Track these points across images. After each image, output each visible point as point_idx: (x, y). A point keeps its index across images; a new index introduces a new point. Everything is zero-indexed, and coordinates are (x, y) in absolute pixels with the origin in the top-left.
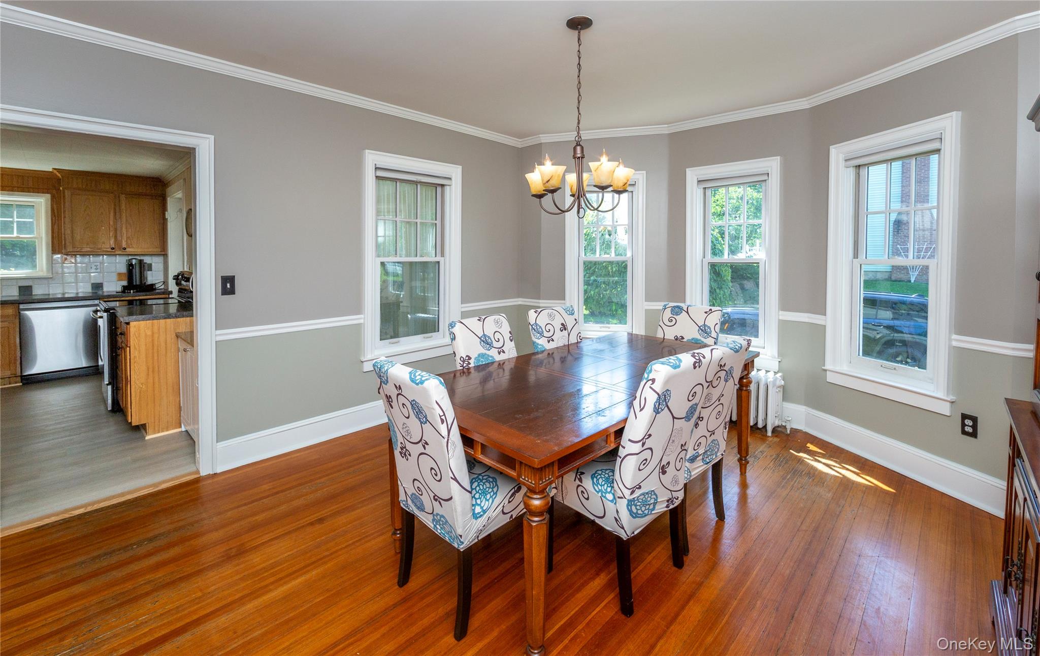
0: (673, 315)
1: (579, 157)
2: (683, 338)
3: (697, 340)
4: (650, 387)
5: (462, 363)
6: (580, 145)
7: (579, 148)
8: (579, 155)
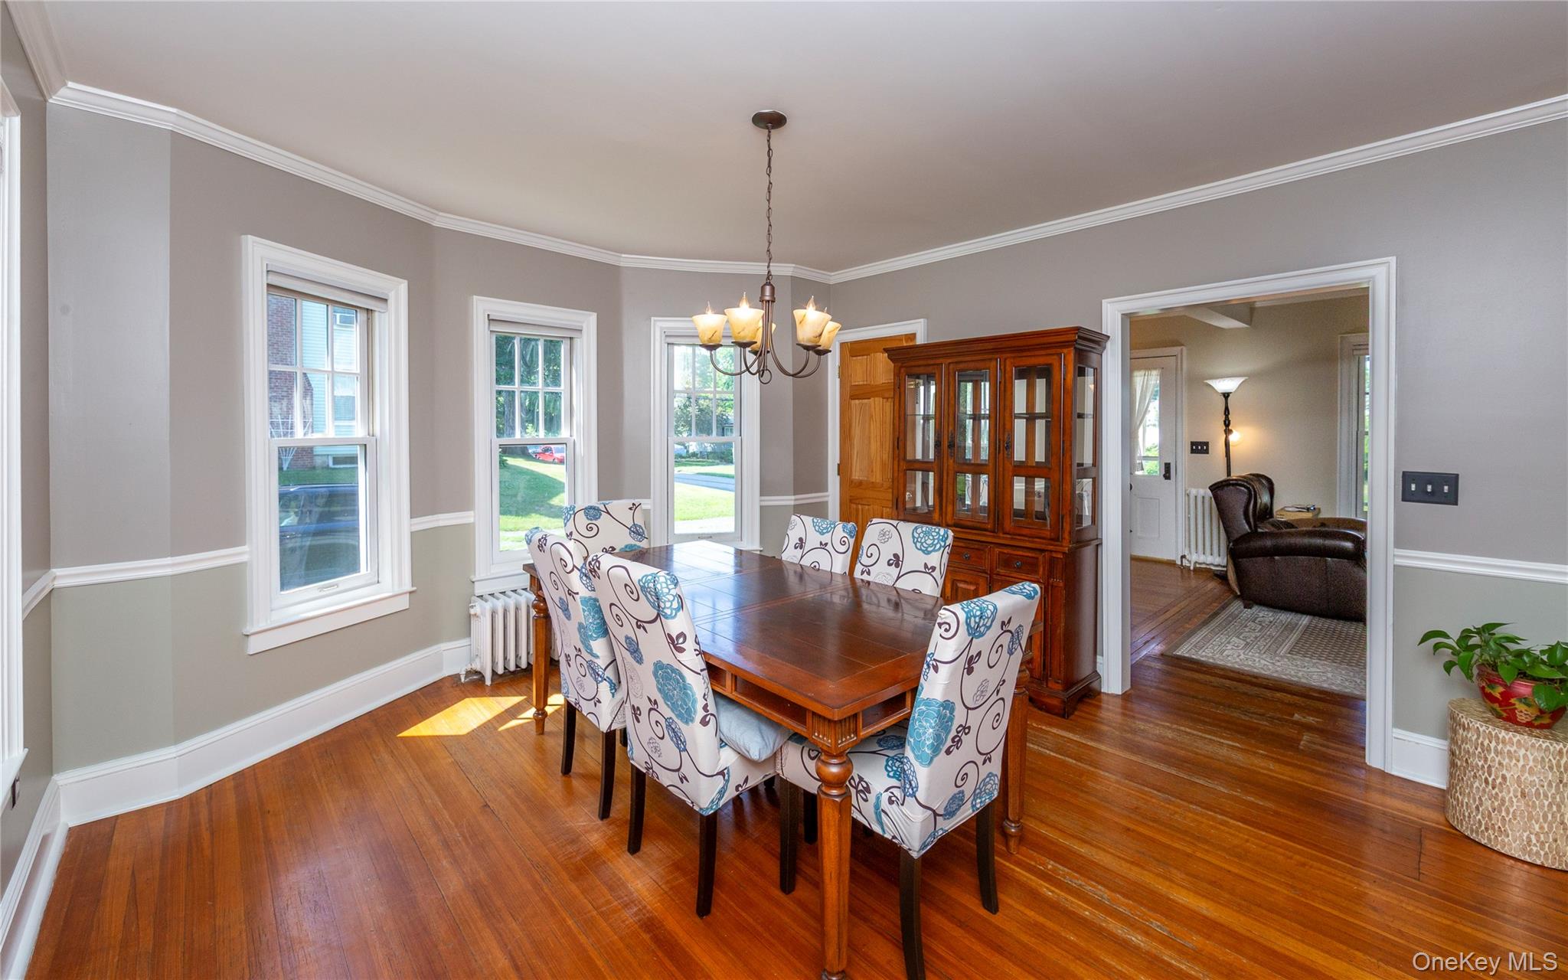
1: (769, 301)
6: (770, 284)
7: (768, 288)
8: (767, 298)
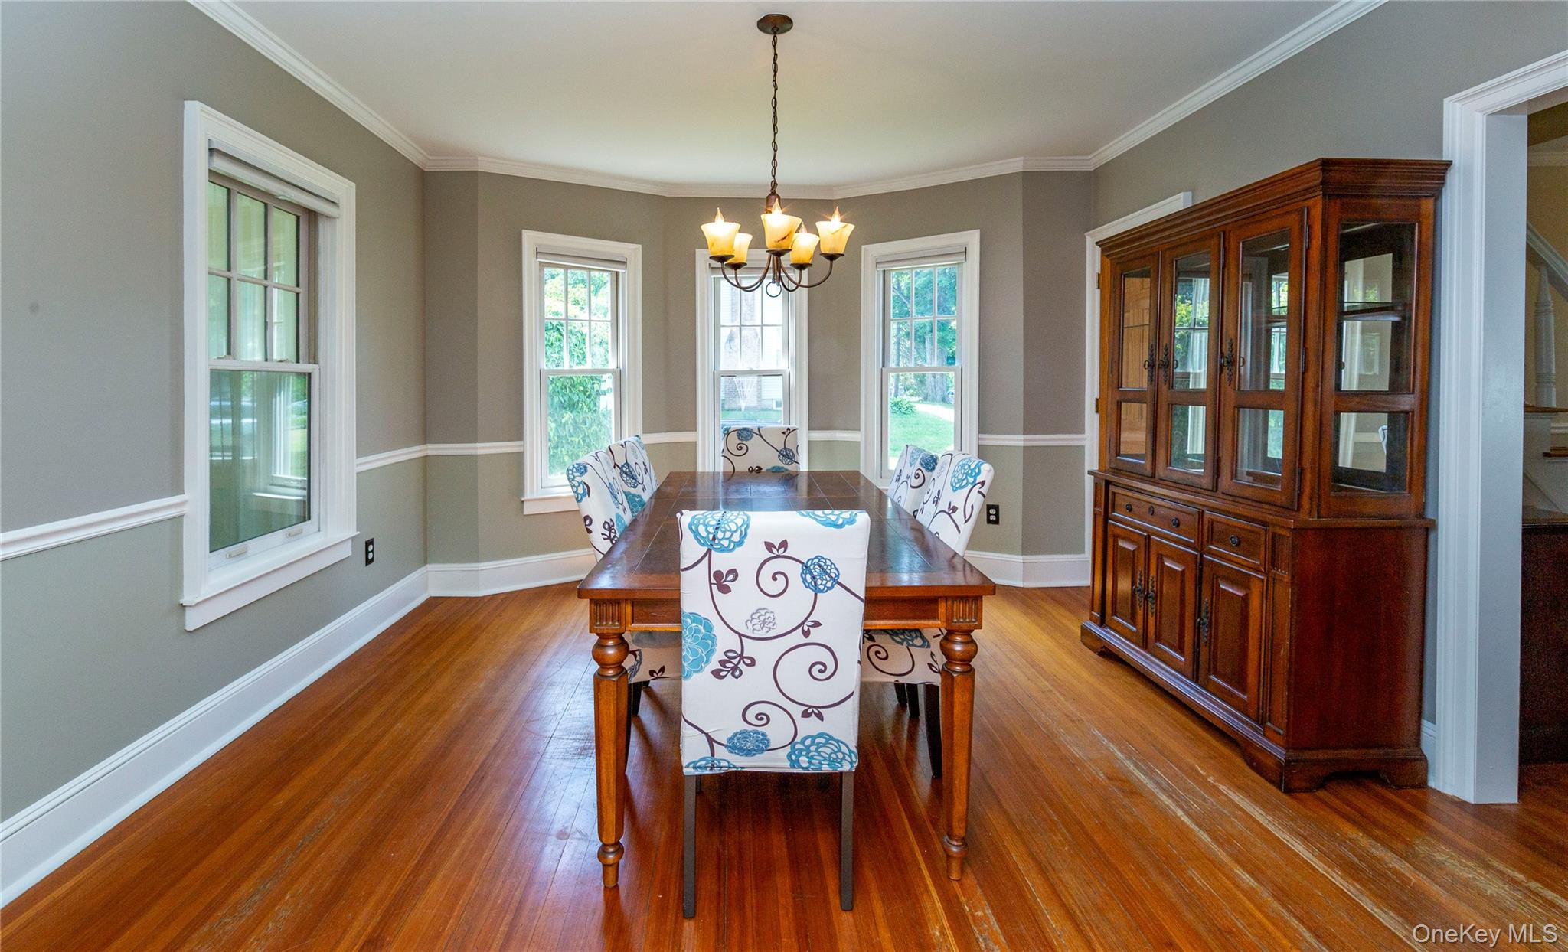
0: (742, 440)
2: (760, 468)
3: (779, 468)
4: (979, 492)
5: (607, 533)
